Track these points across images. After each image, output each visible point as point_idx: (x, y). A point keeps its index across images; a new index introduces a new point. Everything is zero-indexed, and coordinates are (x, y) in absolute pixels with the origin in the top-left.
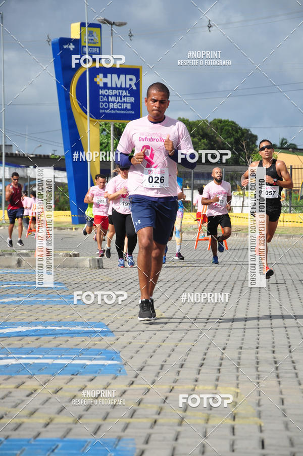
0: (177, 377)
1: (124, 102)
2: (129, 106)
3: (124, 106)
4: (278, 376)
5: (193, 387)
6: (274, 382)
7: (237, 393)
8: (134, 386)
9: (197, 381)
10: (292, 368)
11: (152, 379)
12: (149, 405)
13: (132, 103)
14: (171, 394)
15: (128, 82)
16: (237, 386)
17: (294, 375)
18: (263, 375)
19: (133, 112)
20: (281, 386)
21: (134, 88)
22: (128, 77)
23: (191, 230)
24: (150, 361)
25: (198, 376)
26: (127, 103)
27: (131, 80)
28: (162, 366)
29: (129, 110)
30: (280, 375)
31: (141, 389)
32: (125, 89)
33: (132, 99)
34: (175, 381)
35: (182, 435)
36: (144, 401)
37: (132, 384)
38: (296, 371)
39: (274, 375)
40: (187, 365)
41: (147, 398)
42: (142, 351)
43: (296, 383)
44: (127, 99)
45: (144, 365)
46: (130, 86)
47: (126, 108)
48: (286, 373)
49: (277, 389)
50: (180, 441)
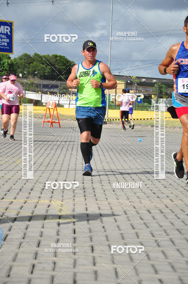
0: (29, 196)
1: (3, 42)
2: (6, 44)
3: (3, 44)
4: (85, 196)
5: (38, 201)
6: (83, 199)
7: (62, 204)
8: (4, 200)
9: (40, 198)
10: (93, 192)
11: (15, 196)
12: (12, 210)
13: (7, 43)
14: (25, 204)
15: (6, 30)
16: (62, 201)
17: (94, 195)
18: (77, 195)
19: (8, 48)
20: (86, 201)
21: (9, 34)
22: (6, 27)
23: (40, 117)
24: (14, 187)
25: (40, 195)
26: (5, 42)
27: (7, 29)
28: (21, 189)
29: (6, 46)
30: (86, 195)
31: (8, 202)
32: (4, 34)
33: (8, 40)
34: (28, 198)
35: (30, 226)
36: (9, 208)
37: (3, 199)
38: (95, 193)
39: (83, 195)
40: (34, 189)
41: (11, 206)
42: (9, 181)
43: (95, 200)
44: (5, 40)
45: (10, 188)
46: (7, 32)
47: (4, 46)
48: (90, 194)
49: (84, 203)
50: (28, 229)
